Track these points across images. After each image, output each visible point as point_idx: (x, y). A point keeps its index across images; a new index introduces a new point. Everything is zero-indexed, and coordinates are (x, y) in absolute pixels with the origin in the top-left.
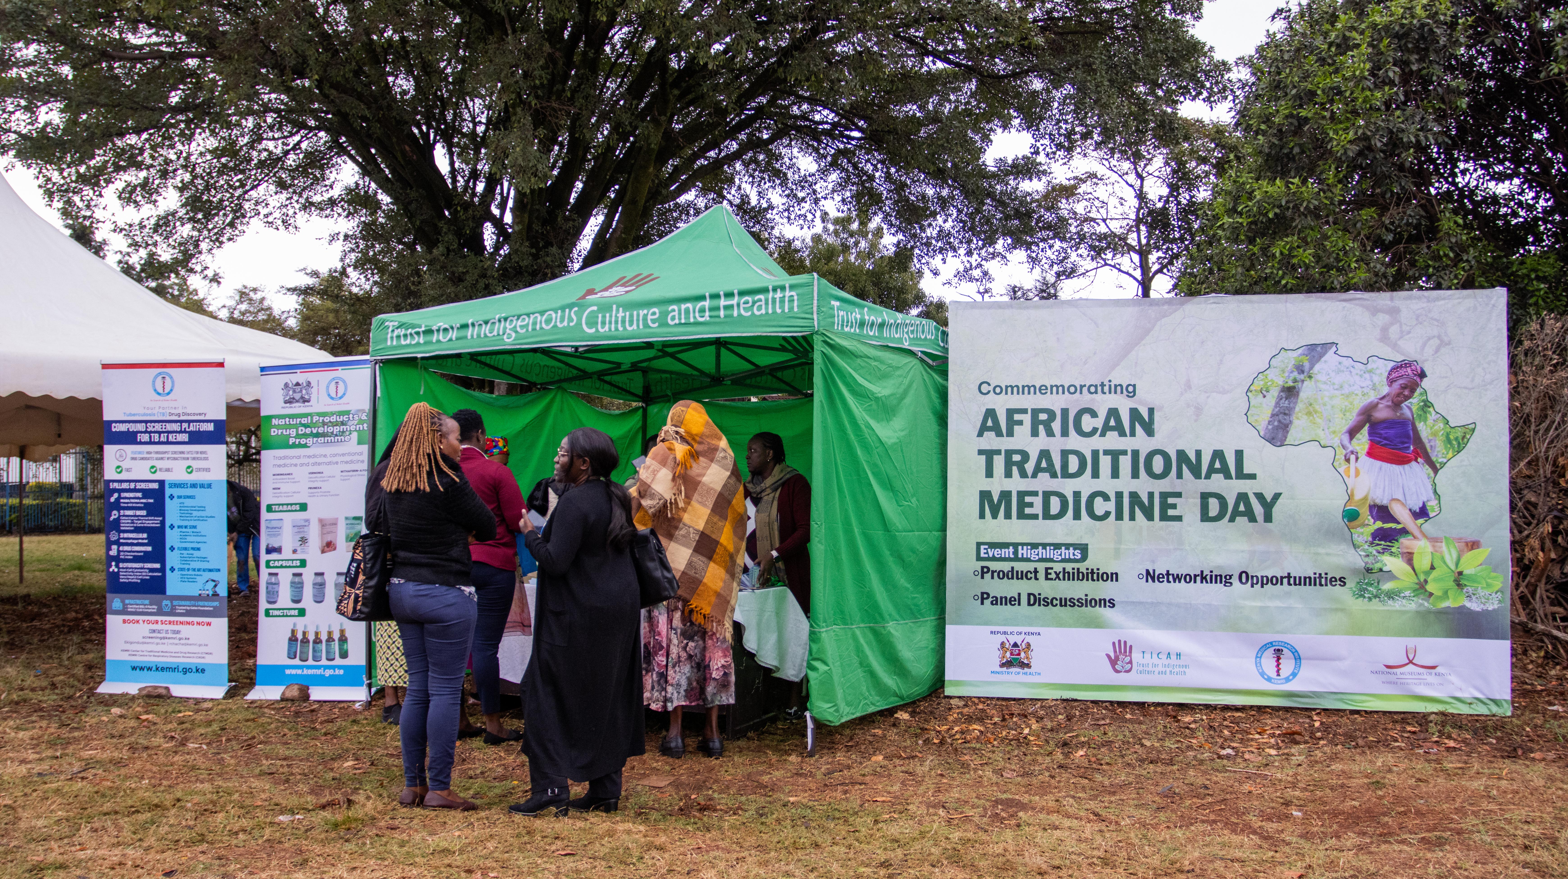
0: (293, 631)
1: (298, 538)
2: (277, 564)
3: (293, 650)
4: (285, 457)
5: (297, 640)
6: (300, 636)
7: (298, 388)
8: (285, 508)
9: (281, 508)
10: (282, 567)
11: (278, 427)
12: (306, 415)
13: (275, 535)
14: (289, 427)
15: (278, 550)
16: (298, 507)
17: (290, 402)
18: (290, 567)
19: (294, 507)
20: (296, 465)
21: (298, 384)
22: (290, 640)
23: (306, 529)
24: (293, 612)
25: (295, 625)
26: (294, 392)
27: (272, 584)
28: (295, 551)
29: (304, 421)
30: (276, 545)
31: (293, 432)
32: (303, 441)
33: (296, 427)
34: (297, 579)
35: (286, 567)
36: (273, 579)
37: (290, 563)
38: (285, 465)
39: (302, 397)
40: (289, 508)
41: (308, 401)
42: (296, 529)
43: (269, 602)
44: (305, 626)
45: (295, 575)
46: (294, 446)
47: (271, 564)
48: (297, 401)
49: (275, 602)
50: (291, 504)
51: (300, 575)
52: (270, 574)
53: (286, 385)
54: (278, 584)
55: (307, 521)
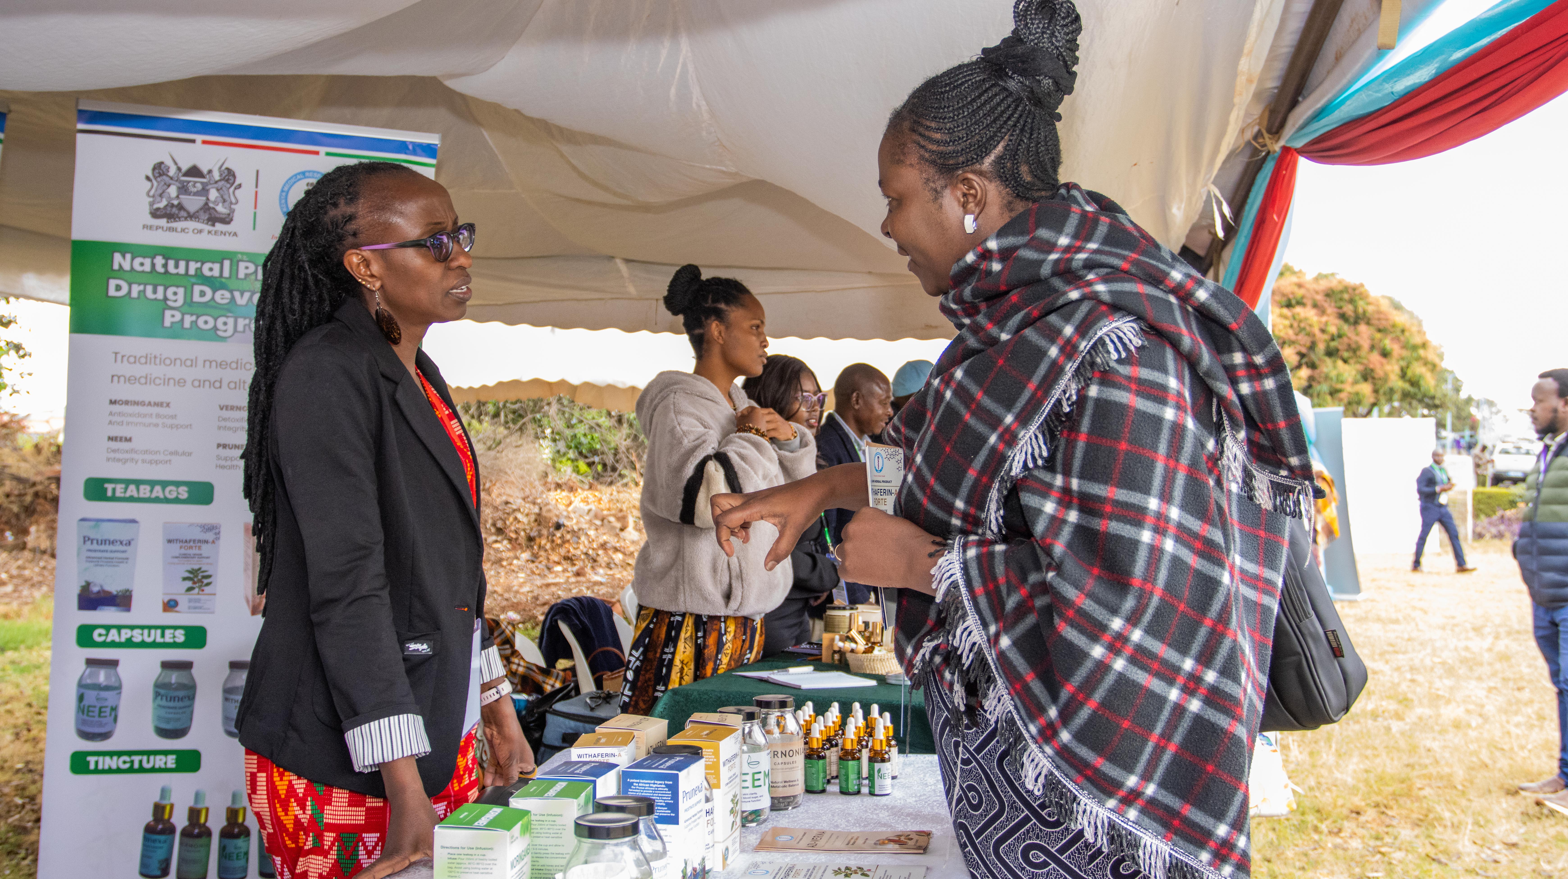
0: (159, 809)
1: (182, 569)
2: (113, 635)
3: (160, 854)
4: (149, 359)
5: (171, 830)
6: (180, 820)
7: (196, 184)
8: (145, 491)
9: (132, 490)
10: (129, 644)
11: (131, 276)
12: (220, 257)
13: (110, 562)
14: (166, 279)
15: (122, 601)
16: (183, 492)
17: (170, 217)
18: (154, 645)
19: (171, 492)
20: (181, 382)
21: (194, 172)
22: (149, 830)
23: (205, 549)
24: (159, 761)
25: (164, 792)
26: (183, 189)
27: (98, 687)
28: (170, 606)
29: (211, 269)
30: (114, 588)
31: (177, 296)
32: (206, 322)
33: (187, 281)
34: (174, 677)
35: (143, 645)
36: (102, 676)
37: (156, 636)
38: (148, 380)
39: (206, 208)
40: (158, 491)
41: (227, 220)
42: (176, 549)
43: (85, 735)
44: (198, 796)
45: (167, 665)
46: (177, 332)
47: (96, 636)
48: (191, 216)
49: (105, 736)
50: (164, 484)
51: (186, 666)
52: (90, 662)
53: (159, 169)
54: (117, 688)
55: (213, 529)
